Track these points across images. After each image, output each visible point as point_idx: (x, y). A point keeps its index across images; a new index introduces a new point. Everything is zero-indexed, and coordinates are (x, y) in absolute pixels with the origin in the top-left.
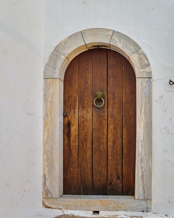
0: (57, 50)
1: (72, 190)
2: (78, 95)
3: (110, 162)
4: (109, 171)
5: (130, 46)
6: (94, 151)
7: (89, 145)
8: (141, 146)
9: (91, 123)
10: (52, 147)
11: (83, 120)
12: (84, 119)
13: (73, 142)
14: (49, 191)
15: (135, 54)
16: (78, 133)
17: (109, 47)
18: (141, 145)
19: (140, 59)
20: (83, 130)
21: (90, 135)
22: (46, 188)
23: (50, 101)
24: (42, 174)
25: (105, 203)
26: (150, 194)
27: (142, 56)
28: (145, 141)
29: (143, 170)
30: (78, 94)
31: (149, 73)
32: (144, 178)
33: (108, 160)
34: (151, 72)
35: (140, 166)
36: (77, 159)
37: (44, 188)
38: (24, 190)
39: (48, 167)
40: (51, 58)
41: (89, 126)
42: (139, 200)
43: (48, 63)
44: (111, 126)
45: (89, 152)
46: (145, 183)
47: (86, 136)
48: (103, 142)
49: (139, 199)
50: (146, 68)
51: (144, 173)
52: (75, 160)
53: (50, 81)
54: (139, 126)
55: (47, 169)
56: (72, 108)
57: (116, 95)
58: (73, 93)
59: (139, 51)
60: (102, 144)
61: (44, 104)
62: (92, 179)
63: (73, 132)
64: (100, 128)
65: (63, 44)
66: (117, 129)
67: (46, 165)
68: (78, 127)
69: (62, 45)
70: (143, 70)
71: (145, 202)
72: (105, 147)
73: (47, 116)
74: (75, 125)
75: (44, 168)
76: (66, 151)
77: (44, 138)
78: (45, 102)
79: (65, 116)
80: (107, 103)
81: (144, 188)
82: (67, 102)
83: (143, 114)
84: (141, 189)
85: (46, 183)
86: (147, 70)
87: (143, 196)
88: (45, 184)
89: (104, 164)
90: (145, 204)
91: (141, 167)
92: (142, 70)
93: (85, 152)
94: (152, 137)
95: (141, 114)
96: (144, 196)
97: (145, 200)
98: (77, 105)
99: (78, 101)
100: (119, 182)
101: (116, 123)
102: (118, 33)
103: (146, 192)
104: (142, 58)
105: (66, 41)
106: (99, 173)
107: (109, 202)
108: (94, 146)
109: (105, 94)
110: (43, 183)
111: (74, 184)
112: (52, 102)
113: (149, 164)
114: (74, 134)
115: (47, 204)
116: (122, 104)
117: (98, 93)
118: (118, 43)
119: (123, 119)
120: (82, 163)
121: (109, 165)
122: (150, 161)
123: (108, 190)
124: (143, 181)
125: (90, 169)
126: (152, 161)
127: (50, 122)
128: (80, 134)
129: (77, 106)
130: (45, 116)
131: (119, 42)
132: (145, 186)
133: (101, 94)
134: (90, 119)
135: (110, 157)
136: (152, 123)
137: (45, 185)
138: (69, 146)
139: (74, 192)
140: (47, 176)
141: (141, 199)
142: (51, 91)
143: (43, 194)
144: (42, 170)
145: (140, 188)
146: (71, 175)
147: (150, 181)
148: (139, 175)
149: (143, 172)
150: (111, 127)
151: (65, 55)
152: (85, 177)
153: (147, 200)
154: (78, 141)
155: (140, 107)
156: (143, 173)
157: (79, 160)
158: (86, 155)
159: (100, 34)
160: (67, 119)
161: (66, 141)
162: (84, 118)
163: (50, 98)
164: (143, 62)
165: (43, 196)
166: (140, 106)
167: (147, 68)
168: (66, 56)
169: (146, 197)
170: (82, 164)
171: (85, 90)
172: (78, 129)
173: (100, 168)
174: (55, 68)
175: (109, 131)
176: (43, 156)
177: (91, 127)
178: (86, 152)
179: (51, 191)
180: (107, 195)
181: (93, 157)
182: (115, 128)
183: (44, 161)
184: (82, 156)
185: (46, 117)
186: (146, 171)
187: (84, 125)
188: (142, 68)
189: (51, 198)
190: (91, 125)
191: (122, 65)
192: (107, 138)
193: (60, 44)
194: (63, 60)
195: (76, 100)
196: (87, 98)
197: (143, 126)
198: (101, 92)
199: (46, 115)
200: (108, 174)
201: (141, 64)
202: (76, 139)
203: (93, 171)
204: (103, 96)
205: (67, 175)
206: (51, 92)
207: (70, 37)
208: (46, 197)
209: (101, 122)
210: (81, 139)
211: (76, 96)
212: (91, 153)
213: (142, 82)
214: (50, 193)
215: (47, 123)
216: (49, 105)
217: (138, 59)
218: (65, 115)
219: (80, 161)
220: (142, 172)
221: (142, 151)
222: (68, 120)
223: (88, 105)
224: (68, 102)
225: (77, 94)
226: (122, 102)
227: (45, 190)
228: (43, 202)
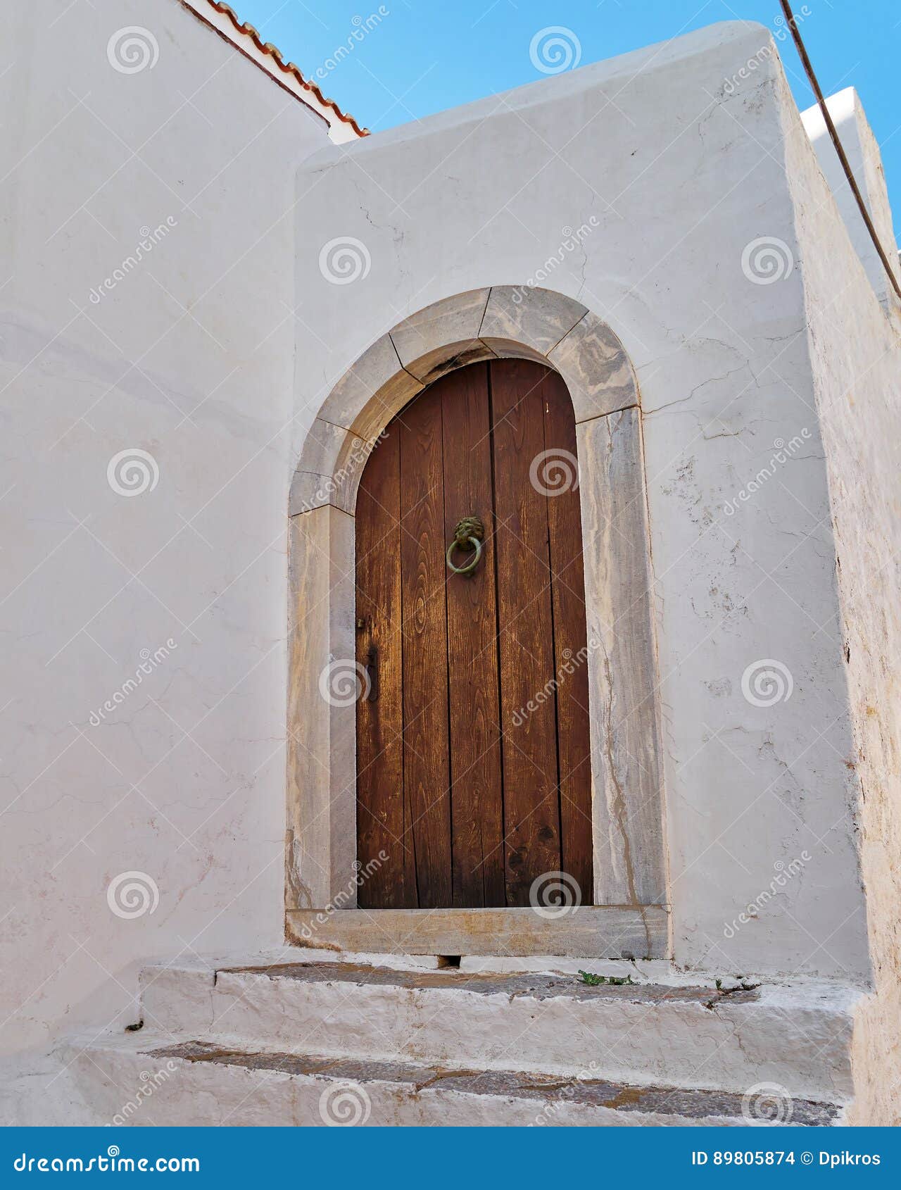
0: (323, 418)
1: (387, 892)
2: (399, 550)
3: (512, 774)
4: (508, 807)
5: (548, 318)
6: (453, 739)
7: (437, 718)
8: (605, 683)
9: (442, 637)
10: (310, 733)
11: (416, 632)
12: (420, 625)
13: (387, 716)
14: (302, 887)
15: (567, 340)
16: (401, 682)
17: (487, 353)
18: (608, 677)
19: (586, 350)
20: (419, 668)
21: (439, 683)
22: (293, 877)
23: (306, 585)
24: (285, 828)
25: (479, 923)
26: (657, 881)
27: (594, 336)
28: (623, 658)
29: (622, 780)
30: (399, 546)
31: (622, 389)
32: (626, 813)
33: (506, 767)
34: (630, 387)
35: (608, 764)
36: (401, 775)
37: (290, 876)
38: (211, 858)
39: (300, 804)
40: (308, 446)
41: (436, 649)
42: (611, 909)
43: (300, 465)
44: (511, 633)
45: (439, 745)
46: (631, 835)
47: (429, 685)
48: (486, 700)
49: (611, 902)
50: (610, 376)
51: (625, 791)
52: (394, 778)
53: (305, 523)
54: (596, 603)
55: (297, 809)
56: (381, 596)
57: (524, 515)
58: (384, 546)
59: (582, 323)
60: (480, 707)
61: (290, 597)
62: (452, 846)
63: (387, 680)
64: (474, 649)
65: (341, 393)
66: (532, 640)
67: (294, 797)
68: (401, 659)
69: (338, 395)
70: (601, 386)
71: (637, 918)
72: (493, 717)
73: (299, 635)
74: (392, 655)
75: (288, 809)
76: (367, 749)
77: (288, 708)
78: (293, 591)
79: (360, 631)
80: (492, 551)
81: (627, 857)
82: (367, 579)
83: (607, 554)
84: (615, 859)
85: (295, 857)
86: (614, 381)
87: (628, 890)
88: (290, 861)
89: (491, 784)
90: (638, 923)
91: (613, 767)
92: (593, 390)
93: (425, 743)
94: (649, 637)
95: (598, 554)
96: (631, 888)
97: (637, 905)
98: (397, 583)
99: (399, 571)
100: (548, 851)
101: (527, 618)
102: (506, 291)
103: (640, 871)
104: (593, 344)
105: (347, 380)
106: (474, 820)
107: (494, 918)
108: (455, 719)
109: (487, 521)
110: (288, 859)
111: (392, 870)
112: (310, 586)
113: (646, 751)
114: (391, 688)
115: (295, 930)
116: (549, 542)
117: (460, 524)
118: (507, 326)
119: (555, 598)
120: (418, 788)
121: (508, 788)
122: (647, 736)
123: (507, 886)
124: (621, 824)
125: (441, 810)
126: (654, 736)
127: (307, 651)
128: (409, 685)
129: (398, 585)
130: (292, 635)
131: (509, 320)
132: (633, 846)
133: (468, 524)
134: (439, 622)
135: (512, 753)
136: (645, 579)
137: (292, 867)
138: (375, 730)
139: (392, 898)
140: (297, 836)
141: (617, 903)
142: (309, 549)
143: (287, 897)
144: (284, 813)
145: (613, 854)
146: (381, 837)
147: (654, 822)
148: (604, 799)
149: (622, 786)
150: (512, 637)
151: (345, 426)
152: (427, 840)
153: (646, 909)
154: (401, 710)
155: (596, 528)
156: (619, 792)
157: (406, 776)
158: (430, 756)
159: (447, 318)
160: (366, 639)
161: (366, 714)
162: (421, 622)
163: (305, 575)
164: (597, 357)
165: (286, 904)
166: (593, 524)
167: (614, 376)
168: (348, 427)
169: (640, 893)
170: (416, 792)
171: (420, 524)
172: (401, 665)
173: (476, 802)
174: (319, 475)
175: (506, 654)
176: (287, 767)
177: (444, 651)
178: (428, 745)
179: (309, 886)
180: (507, 906)
181: (452, 763)
182: (526, 639)
183: (289, 784)
184: (415, 762)
185: (295, 636)
186: (633, 782)
187: (419, 647)
188: (594, 382)
189: (308, 910)
190: (443, 644)
191: (542, 398)
192: (497, 683)
193: (331, 396)
194: (341, 443)
195: (393, 566)
196: (429, 552)
197: (610, 602)
198: (470, 519)
199: (296, 633)
200: (506, 823)
201: (589, 368)
202: (395, 704)
203: (454, 814)
204: (478, 530)
205: (370, 836)
206: (307, 553)
207: (359, 365)
208: (294, 908)
209: (477, 625)
210: (412, 701)
211: (392, 553)
212: (445, 746)
213: (597, 435)
214: (306, 893)
215: (299, 657)
216: (302, 595)
217: (579, 354)
218: (359, 625)
219: (409, 783)
220: (617, 786)
221: (614, 702)
222: (371, 642)
223: (433, 576)
224: (370, 582)
225: (396, 546)
226: (546, 536)
227: (291, 882)
228: (287, 926)
